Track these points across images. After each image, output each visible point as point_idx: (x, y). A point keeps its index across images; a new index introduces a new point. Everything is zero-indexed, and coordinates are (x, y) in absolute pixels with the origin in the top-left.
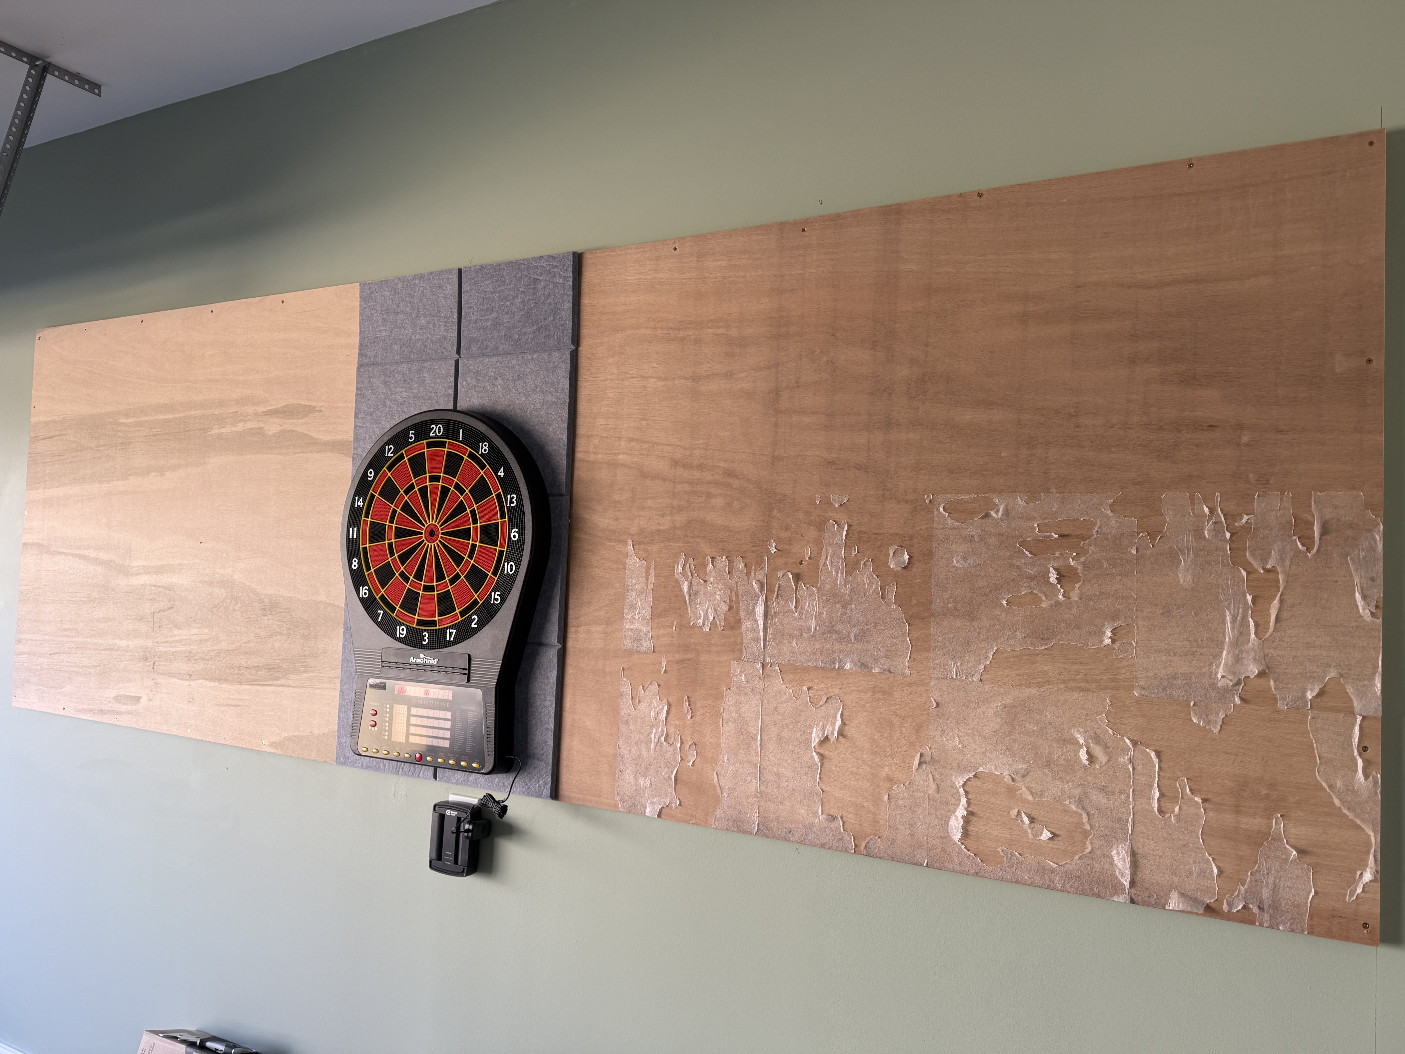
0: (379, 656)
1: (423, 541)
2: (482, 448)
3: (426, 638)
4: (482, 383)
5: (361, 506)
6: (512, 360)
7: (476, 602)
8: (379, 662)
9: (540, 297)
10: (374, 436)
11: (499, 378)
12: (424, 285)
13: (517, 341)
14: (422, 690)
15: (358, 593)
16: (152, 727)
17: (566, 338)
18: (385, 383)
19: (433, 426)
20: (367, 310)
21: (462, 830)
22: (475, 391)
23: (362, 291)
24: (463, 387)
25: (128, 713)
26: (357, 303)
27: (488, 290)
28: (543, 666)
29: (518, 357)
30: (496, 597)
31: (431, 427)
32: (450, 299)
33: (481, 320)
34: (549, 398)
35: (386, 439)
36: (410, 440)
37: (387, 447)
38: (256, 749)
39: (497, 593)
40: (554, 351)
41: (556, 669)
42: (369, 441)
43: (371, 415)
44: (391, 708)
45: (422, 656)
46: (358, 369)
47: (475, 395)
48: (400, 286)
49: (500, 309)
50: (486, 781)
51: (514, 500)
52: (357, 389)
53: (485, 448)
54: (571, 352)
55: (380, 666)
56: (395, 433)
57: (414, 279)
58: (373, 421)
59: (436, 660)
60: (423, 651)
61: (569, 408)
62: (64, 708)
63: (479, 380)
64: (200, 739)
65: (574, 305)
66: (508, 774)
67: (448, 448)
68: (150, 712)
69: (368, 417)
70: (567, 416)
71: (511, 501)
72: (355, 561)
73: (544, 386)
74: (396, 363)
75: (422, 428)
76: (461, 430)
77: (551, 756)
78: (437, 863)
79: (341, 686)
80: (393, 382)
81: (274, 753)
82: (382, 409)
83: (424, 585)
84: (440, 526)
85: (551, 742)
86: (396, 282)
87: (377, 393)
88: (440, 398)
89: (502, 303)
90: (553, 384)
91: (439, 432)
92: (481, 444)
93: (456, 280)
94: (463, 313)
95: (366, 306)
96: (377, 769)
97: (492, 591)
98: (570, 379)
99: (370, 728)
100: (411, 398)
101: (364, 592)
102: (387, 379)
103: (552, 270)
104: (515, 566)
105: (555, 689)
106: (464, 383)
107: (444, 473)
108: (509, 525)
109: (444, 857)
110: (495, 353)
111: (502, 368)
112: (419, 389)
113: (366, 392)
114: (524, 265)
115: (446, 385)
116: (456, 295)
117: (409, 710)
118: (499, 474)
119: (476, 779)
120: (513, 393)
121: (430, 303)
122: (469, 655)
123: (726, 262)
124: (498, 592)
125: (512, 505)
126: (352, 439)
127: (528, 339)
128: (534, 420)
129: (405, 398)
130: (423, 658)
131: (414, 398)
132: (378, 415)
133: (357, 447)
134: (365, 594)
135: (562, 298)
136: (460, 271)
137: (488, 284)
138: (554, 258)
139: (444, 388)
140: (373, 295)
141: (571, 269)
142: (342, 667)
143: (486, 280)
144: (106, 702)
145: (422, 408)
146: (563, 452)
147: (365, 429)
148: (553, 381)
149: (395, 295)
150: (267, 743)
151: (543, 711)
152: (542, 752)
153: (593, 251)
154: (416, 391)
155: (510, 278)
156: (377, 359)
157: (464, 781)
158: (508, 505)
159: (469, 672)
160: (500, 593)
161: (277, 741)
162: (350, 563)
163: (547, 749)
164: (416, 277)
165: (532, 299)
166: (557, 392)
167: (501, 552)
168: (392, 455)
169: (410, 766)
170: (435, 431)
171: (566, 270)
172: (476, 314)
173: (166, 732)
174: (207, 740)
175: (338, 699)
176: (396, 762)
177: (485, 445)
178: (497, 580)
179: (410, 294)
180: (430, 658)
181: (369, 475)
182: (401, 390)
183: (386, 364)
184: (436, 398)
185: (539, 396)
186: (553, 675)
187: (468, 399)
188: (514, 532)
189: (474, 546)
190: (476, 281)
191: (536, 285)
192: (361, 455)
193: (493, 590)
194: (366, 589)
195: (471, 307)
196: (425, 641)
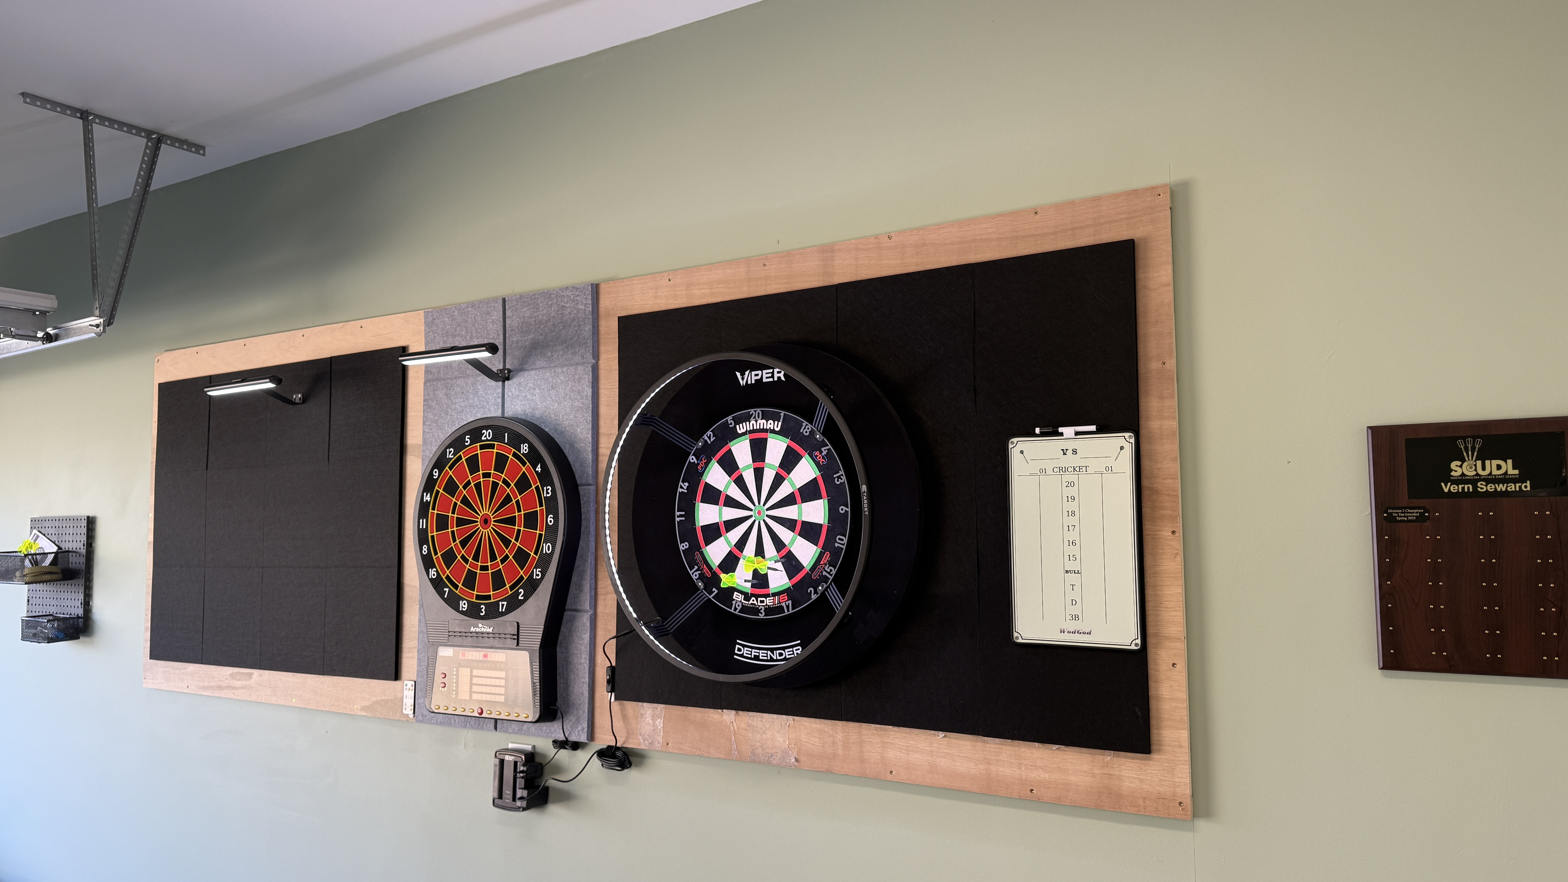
0: (446, 627)
1: (479, 528)
2: (523, 448)
3: (483, 610)
4: (524, 393)
5: (429, 501)
6: (546, 373)
7: (522, 578)
8: (446, 632)
9: (567, 320)
10: (438, 440)
11: (537, 389)
12: (476, 312)
13: (550, 358)
14: (482, 654)
15: (428, 575)
16: (263, 699)
17: (588, 354)
18: (447, 395)
19: (484, 431)
20: (431, 334)
21: (518, 771)
22: (518, 399)
23: (426, 317)
24: (509, 396)
25: (242, 688)
26: (422, 328)
27: (526, 315)
28: (578, 629)
29: (551, 370)
30: (537, 573)
31: (483, 432)
32: (497, 324)
33: (522, 340)
34: (577, 404)
35: (447, 443)
36: (466, 444)
37: (448, 450)
38: (351, 713)
39: (538, 570)
40: (579, 365)
41: (589, 631)
42: (435, 444)
43: (436, 422)
44: (457, 671)
45: (480, 625)
46: (425, 383)
47: (518, 403)
48: (456, 313)
49: (536, 331)
50: (536, 729)
51: (549, 491)
52: (424, 401)
53: (525, 448)
54: (592, 365)
55: (447, 636)
56: (454, 438)
57: (467, 307)
58: (438, 427)
59: (492, 628)
60: (481, 621)
61: (592, 412)
62: (188, 687)
63: (521, 390)
64: (303, 707)
65: (593, 327)
66: (553, 723)
67: (497, 449)
68: (261, 686)
69: (434, 425)
70: (591, 419)
71: (547, 492)
72: (425, 548)
73: (572, 394)
74: (456, 378)
75: (475, 432)
76: (506, 434)
77: (586, 706)
78: (498, 801)
79: (419, 654)
80: (453, 393)
81: (365, 716)
82: (445, 417)
83: (481, 566)
84: (492, 515)
85: (586, 694)
86: (453, 309)
87: (440, 404)
88: (491, 406)
89: (537, 326)
90: (579, 392)
91: (489, 436)
92: (522, 445)
93: (501, 308)
94: (507, 335)
95: (429, 330)
96: (449, 724)
97: (534, 568)
98: (592, 388)
99: (441, 689)
100: (468, 407)
101: (433, 573)
102: (448, 392)
103: (576, 298)
104: (552, 546)
105: (588, 648)
106: (510, 394)
107: (494, 470)
108: (546, 512)
109: (504, 796)
110: (533, 367)
111: (539, 380)
112: (474, 400)
113: (432, 403)
114: (554, 294)
115: (495, 395)
116: (501, 320)
117: (471, 672)
118: (537, 470)
119: (529, 729)
120: (548, 400)
121: (480, 327)
122: (518, 623)
123: (708, 290)
124: (539, 568)
125: (548, 495)
126: (421, 443)
127: (559, 355)
128: (565, 423)
129: (463, 407)
130: (482, 627)
131: (470, 407)
132: (442, 422)
133: (425, 450)
134: (434, 575)
135: (584, 320)
136: (504, 300)
137: (526, 310)
138: (577, 288)
139: (494, 398)
140: (435, 321)
141: (590, 297)
142: (418, 639)
143: (524, 307)
144: (224, 679)
145: (477, 415)
146: (589, 449)
147: (431, 434)
148: (579, 390)
149: (453, 320)
150: (359, 708)
151: (579, 668)
152: (579, 702)
153: (608, 281)
154: (471, 401)
155: (543, 306)
156: (440, 375)
157: (519, 730)
158: (545, 496)
159: (518, 637)
160: (540, 570)
161: (368, 705)
162: (421, 549)
163: (583, 700)
164: (469, 306)
165: (561, 323)
166: (583, 399)
167: (541, 535)
168: (452, 456)
169: (475, 720)
170: (486, 435)
171: (586, 298)
172: (517, 335)
173: (274, 703)
174: (310, 708)
175: (416, 666)
176: (464, 717)
177: (526, 446)
178: (538, 559)
179: (465, 319)
180: (486, 627)
181: (434, 474)
182: (459, 400)
183: (448, 379)
184: (487, 406)
185: (569, 403)
186: (586, 637)
187: (513, 407)
188: (550, 518)
189: (519, 531)
190: (517, 308)
191: (563, 311)
192: (429, 457)
193: (536, 567)
194: (434, 571)
195: (514, 330)
196: (482, 612)
